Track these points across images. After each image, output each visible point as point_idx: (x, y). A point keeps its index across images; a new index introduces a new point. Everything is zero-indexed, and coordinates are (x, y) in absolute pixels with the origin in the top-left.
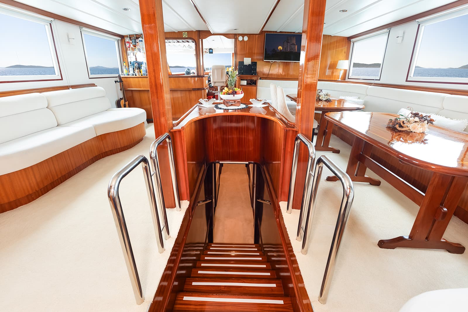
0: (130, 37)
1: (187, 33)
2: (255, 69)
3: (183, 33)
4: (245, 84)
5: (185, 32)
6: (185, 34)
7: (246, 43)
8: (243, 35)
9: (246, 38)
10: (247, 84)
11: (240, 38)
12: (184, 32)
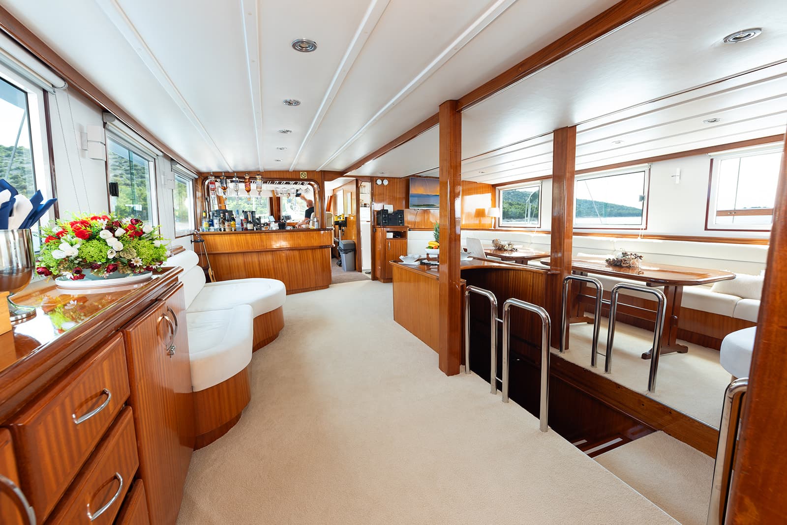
0: (217, 175)
1: (306, 173)
2: (402, 219)
3: (301, 173)
4: (392, 237)
5: (304, 171)
6: (304, 174)
7: (385, 187)
8: (383, 179)
9: (386, 182)
10: (394, 236)
11: (379, 182)
12: (301, 171)
